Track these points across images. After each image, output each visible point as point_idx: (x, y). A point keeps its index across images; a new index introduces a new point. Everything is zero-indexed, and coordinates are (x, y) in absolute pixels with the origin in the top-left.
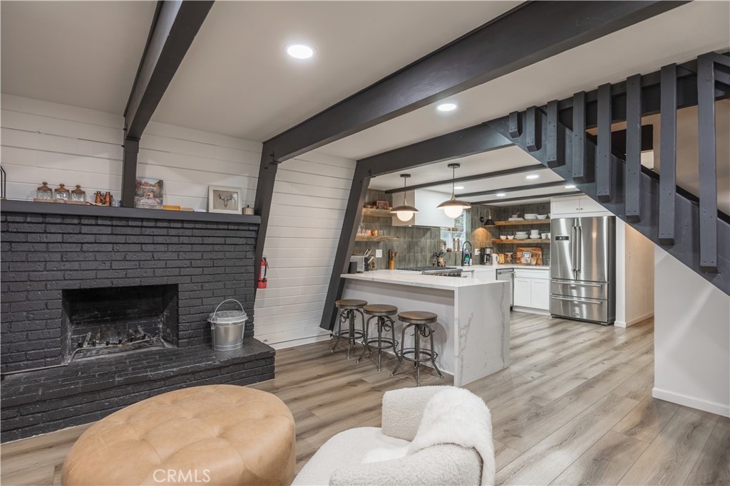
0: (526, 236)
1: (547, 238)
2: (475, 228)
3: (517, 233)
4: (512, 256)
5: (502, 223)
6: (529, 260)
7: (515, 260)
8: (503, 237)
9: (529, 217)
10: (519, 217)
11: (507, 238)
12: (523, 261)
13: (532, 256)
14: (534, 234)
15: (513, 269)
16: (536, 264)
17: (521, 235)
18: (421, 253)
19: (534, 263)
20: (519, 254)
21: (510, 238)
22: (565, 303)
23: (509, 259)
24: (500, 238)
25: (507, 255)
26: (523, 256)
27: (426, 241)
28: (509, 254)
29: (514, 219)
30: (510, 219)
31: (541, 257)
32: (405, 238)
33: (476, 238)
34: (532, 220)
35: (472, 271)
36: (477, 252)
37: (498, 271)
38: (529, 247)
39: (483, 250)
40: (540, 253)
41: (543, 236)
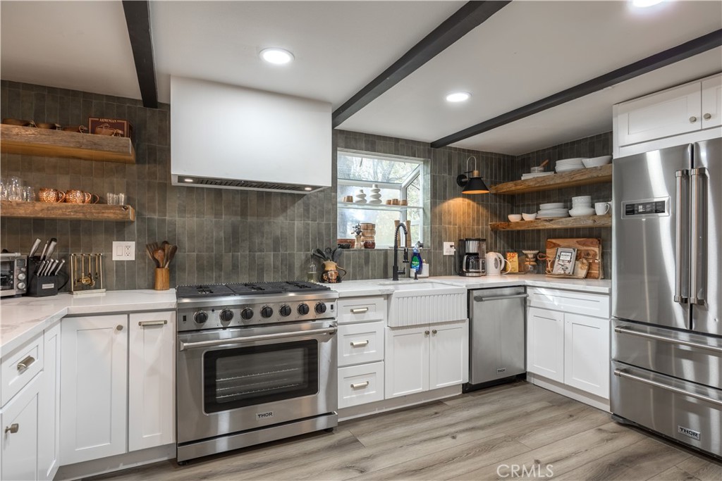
0: (561, 212)
1: (609, 214)
2: (445, 199)
3: (542, 206)
4: (535, 256)
5: (509, 187)
6: (570, 266)
7: (541, 267)
8: (514, 218)
9: (565, 165)
10: (544, 171)
11: (522, 219)
12: (558, 269)
13: (577, 258)
14: (580, 207)
15: (525, 287)
16: (588, 276)
17: (549, 210)
18: (275, 249)
19: (582, 273)
20: (550, 252)
21: (528, 217)
22: (662, 395)
23: (529, 265)
24: (509, 221)
25: (526, 255)
26: (557, 256)
27: (292, 224)
28: (530, 253)
29: (534, 176)
30: (525, 177)
31: (598, 260)
32: (218, 214)
33: (446, 218)
34: (572, 173)
35: (388, 296)
36: (448, 249)
37: (475, 293)
38: (572, 237)
39: (462, 244)
40: (597, 250)
41: (600, 208)
